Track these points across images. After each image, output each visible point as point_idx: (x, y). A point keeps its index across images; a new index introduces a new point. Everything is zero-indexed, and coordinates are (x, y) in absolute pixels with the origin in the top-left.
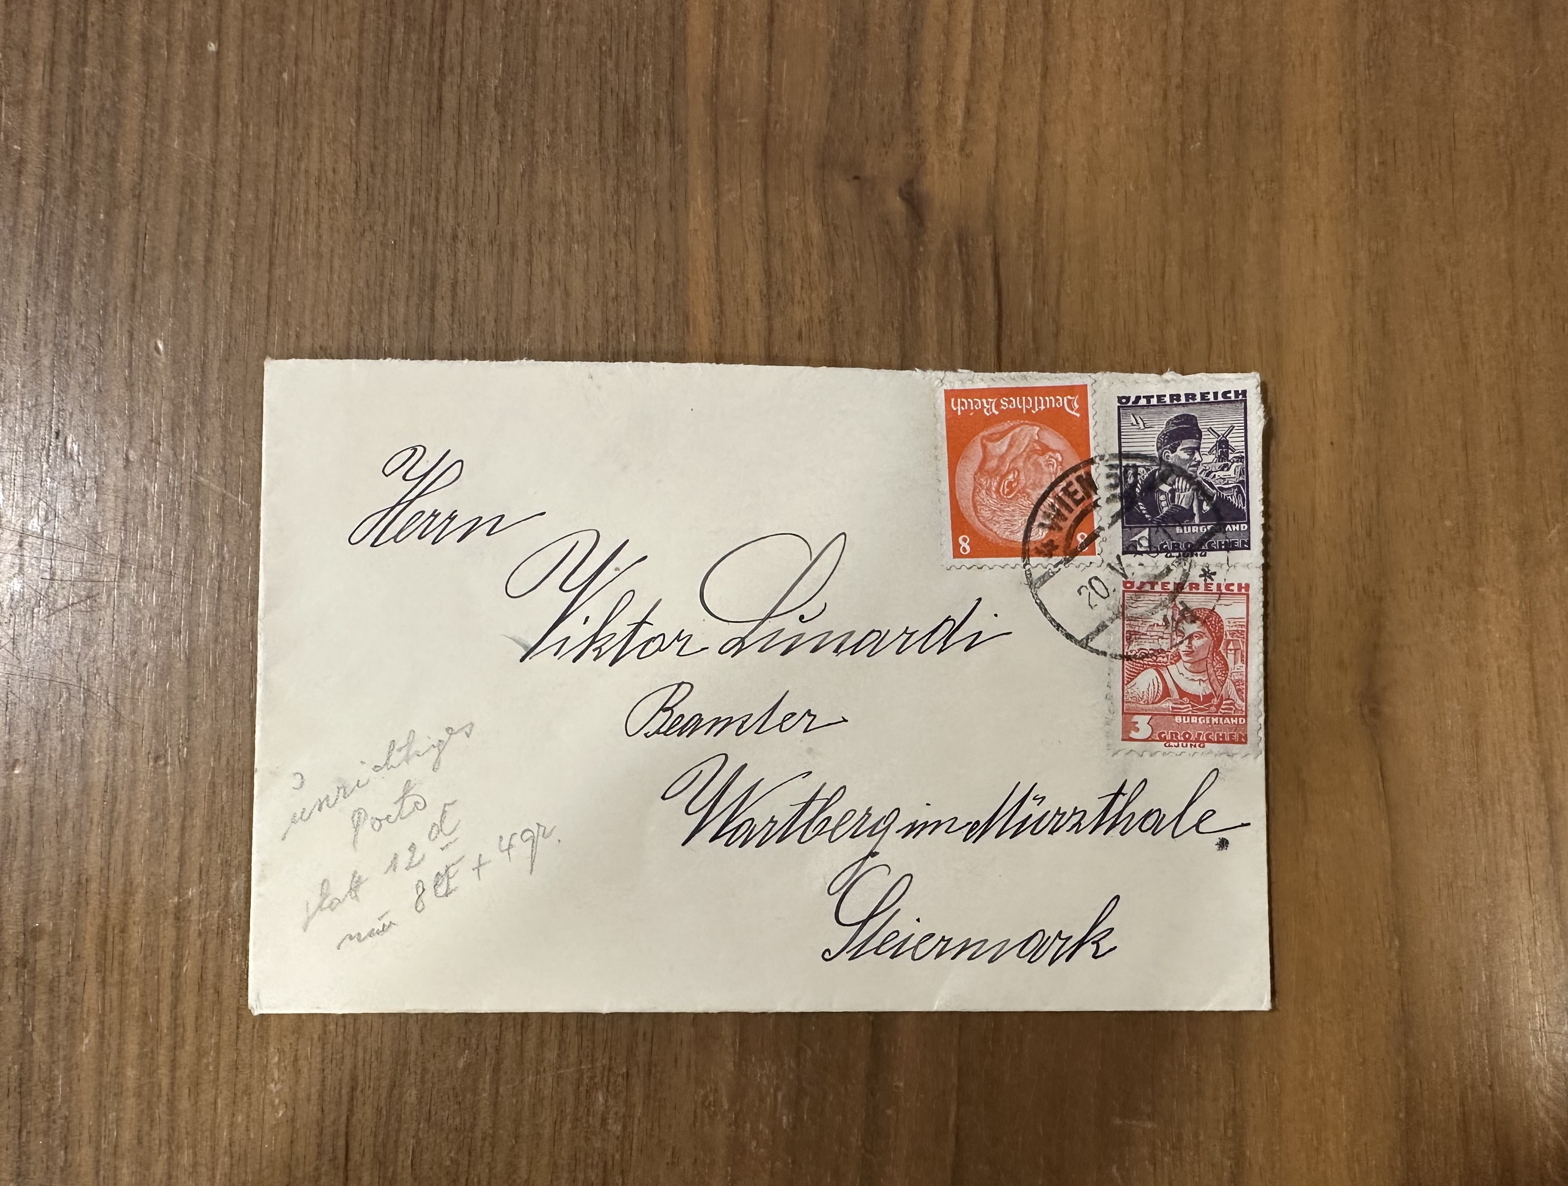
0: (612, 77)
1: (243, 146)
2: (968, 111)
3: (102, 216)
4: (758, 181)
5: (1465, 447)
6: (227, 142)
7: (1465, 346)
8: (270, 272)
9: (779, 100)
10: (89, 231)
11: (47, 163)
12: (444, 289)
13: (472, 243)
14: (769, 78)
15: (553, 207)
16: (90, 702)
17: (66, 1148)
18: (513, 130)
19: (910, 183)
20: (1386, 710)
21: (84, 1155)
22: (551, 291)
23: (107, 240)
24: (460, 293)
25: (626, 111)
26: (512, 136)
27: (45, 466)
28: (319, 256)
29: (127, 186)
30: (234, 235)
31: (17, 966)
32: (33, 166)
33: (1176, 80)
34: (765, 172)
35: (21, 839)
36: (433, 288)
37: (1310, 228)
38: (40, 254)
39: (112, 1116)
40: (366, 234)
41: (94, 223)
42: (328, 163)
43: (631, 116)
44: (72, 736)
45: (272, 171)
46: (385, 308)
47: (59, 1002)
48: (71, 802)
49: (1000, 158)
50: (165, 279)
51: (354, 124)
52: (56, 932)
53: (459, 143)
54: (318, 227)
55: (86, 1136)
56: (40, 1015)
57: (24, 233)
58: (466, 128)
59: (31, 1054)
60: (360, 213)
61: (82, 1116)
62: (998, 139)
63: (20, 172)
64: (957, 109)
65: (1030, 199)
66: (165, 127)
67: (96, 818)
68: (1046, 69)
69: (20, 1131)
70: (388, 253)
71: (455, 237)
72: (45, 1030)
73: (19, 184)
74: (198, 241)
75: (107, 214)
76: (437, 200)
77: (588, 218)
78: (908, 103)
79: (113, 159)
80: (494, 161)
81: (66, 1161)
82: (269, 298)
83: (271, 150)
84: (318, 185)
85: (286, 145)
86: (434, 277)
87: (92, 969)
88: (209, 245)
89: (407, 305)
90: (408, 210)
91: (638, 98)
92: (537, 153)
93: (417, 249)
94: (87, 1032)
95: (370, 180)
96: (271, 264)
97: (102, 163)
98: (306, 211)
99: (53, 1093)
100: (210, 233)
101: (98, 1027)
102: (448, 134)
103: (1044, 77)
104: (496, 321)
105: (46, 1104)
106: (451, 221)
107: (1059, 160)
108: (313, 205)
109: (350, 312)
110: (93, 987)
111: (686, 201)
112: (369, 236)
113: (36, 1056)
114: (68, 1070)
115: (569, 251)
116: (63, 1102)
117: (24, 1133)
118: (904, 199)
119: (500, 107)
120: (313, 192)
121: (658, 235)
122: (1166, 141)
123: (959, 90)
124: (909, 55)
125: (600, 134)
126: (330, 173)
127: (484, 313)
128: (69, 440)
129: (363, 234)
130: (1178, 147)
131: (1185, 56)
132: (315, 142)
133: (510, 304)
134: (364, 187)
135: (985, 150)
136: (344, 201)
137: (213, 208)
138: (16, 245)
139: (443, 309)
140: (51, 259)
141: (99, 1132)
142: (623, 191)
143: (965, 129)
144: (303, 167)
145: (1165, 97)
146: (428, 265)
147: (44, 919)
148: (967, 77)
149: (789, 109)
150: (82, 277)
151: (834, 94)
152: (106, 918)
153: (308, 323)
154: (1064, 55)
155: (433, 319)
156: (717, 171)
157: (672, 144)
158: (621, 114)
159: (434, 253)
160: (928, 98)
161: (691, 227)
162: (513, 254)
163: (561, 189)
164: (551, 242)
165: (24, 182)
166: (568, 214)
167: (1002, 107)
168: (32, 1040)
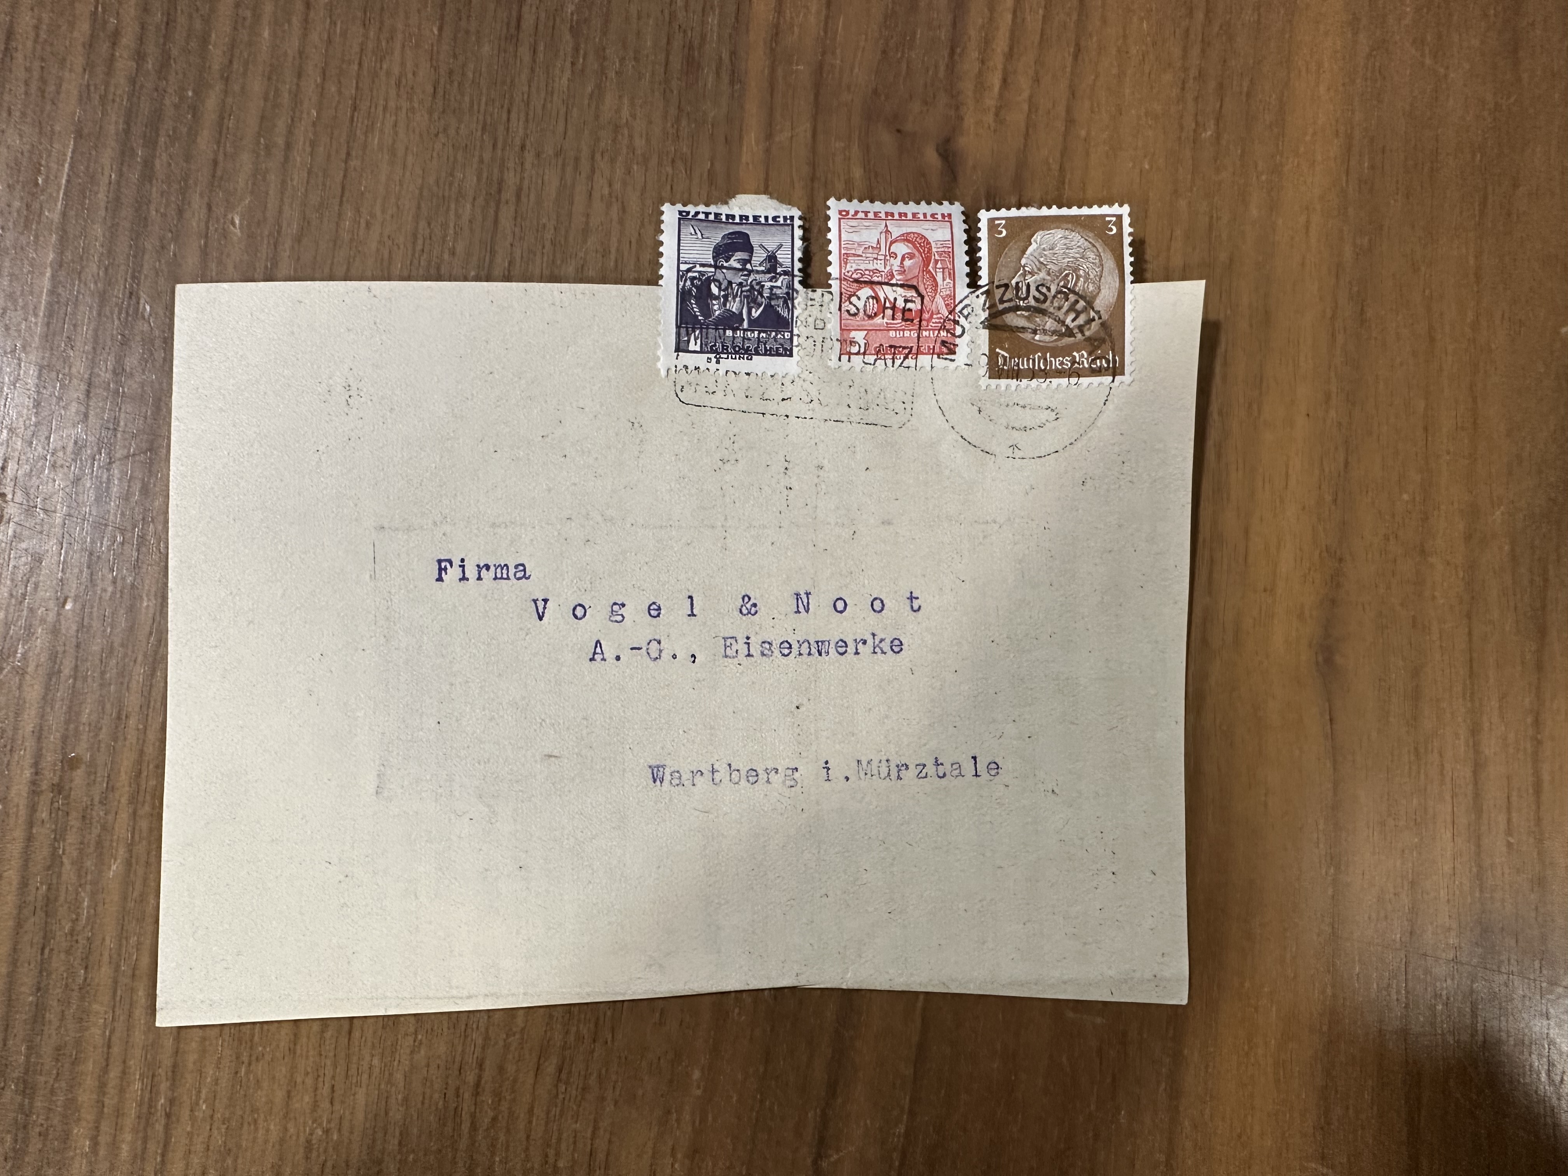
0: (681, 15)
1: (330, 41)
2: (1005, 81)
3: (190, 94)
4: (808, 125)
5: (1426, 429)
6: (314, 37)
7: (1432, 340)
8: (346, 162)
9: (834, 53)
10: (177, 107)
11: (141, 40)
12: (509, 194)
13: (538, 155)
14: (826, 32)
15: (617, 128)
16: (144, 549)
17: (86, 968)
18: (585, 55)
19: (948, 141)
20: (1338, 659)
21: (103, 974)
22: (609, 206)
23: (193, 116)
24: (524, 199)
25: (691, 48)
26: (584, 59)
27: (116, 322)
28: (393, 152)
29: (216, 67)
30: (314, 124)
31: (52, 792)
32: (128, 40)
33: (1193, 72)
34: (815, 118)
35: (67, 671)
36: (499, 191)
37: (1302, 219)
38: (127, 123)
39: (133, 940)
40: (440, 135)
41: (182, 98)
42: (409, 65)
43: (696, 53)
44: (124, 579)
45: (356, 67)
46: (453, 206)
47: (90, 828)
48: (117, 641)
49: (1030, 126)
50: (246, 159)
51: (436, 32)
52: (92, 764)
53: (534, 61)
54: (395, 125)
55: (106, 958)
56: (72, 838)
57: (114, 101)
58: (541, 48)
59: (59, 875)
60: (436, 116)
61: (104, 939)
62: (1030, 110)
63: (114, 44)
64: (995, 81)
65: (1055, 167)
66: (257, 17)
67: (140, 658)
68: (1078, 50)
69: (43, 949)
70: (459, 157)
71: (523, 147)
72: (75, 854)
73: (113, 55)
74: (281, 125)
75: (194, 91)
76: (509, 112)
77: (648, 141)
78: (951, 67)
79: (205, 41)
80: (565, 81)
81: (85, 979)
82: (343, 188)
83: (356, 49)
84: (398, 85)
85: (370, 45)
86: (501, 182)
87: (124, 800)
88: (290, 132)
89: (473, 206)
90: (481, 118)
91: (703, 37)
92: (606, 78)
93: (487, 156)
94: (115, 860)
95: (448, 86)
96: (348, 154)
97: (194, 44)
98: (385, 108)
99: (78, 915)
100: (292, 120)
101: (127, 855)
102: (524, 52)
103: (1076, 57)
104: (555, 229)
105: (70, 924)
106: (521, 132)
107: (1083, 133)
108: (392, 104)
109: (419, 207)
110: (124, 816)
111: (741, 138)
112: (442, 138)
113: (64, 877)
114: (93, 895)
115: (629, 172)
116: (87, 924)
117: (47, 951)
118: (940, 154)
119: (575, 31)
120: (393, 92)
121: (712, 164)
122: (1182, 128)
123: (997, 60)
124: (954, 24)
125: (667, 64)
126: (410, 76)
127: (544, 221)
128: (142, 301)
129: (437, 135)
130: (1192, 133)
131: (1203, 51)
132: (398, 45)
133: (570, 215)
134: (442, 93)
135: (1017, 117)
136: (421, 102)
137: (296, 97)
138: (104, 113)
139: (506, 214)
140: (137, 130)
141: (119, 955)
142: (684, 123)
143: (1001, 95)
144: (385, 66)
145: (1183, 89)
146: (496, 171)
147: (81, 749)
148: (1006, 49)
149: (842, 61)
150: (166, 148)
151: (884, 52)
152: (142, 752)
153: (379, 213)
154: (1095, 39)
155: (496, 221)
156: (771, 109)
157: (732, 83)
158: (686, 50)
159: (503, 160)
160: (970, 64)
161: (744, 160)
162: (576, 168)
163: (625, 113)
164: (613, 161)
165: (117, 54)
166: (631, 137)
167: (1037, 80)
168: (62, 862)
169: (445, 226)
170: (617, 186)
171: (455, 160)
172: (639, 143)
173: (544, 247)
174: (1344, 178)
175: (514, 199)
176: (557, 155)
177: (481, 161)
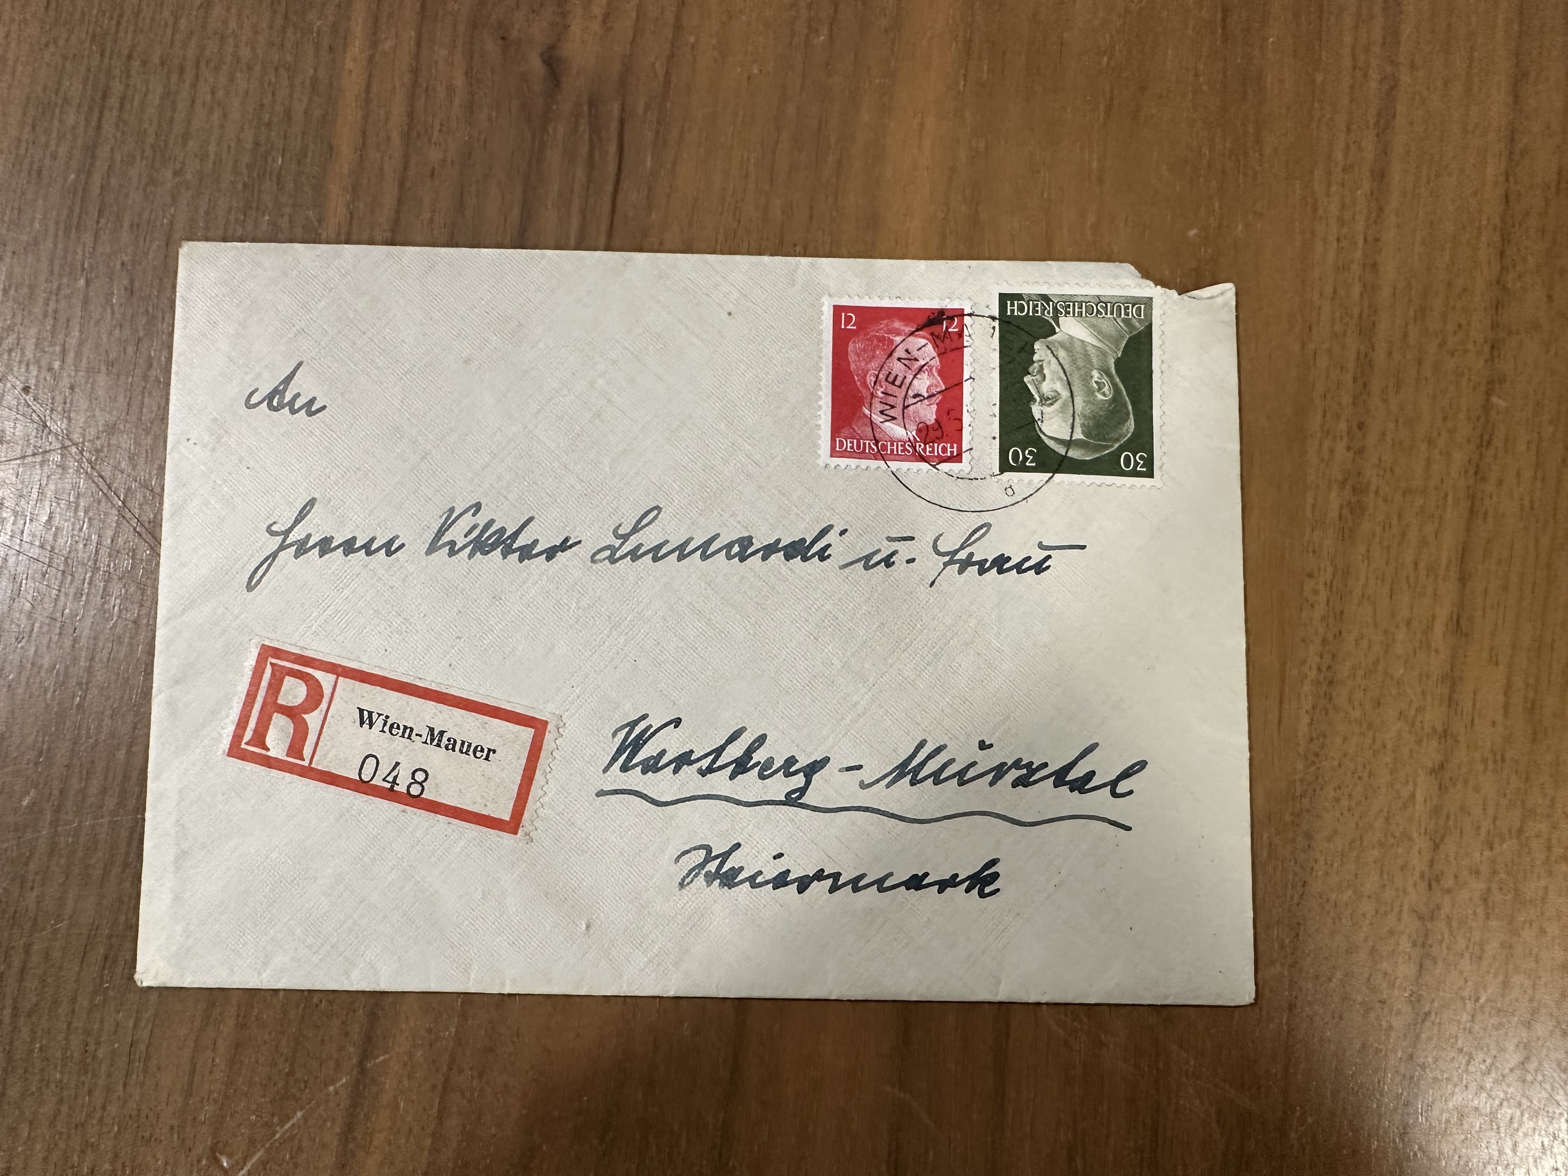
169: (48, 131)
170: (220, 93)
171: (64, 67)
172: (245, 52)
173: (143, 151)
174: (962, 83)
175: (118, 105)
176: (162, 64)
177: (88, 70)
